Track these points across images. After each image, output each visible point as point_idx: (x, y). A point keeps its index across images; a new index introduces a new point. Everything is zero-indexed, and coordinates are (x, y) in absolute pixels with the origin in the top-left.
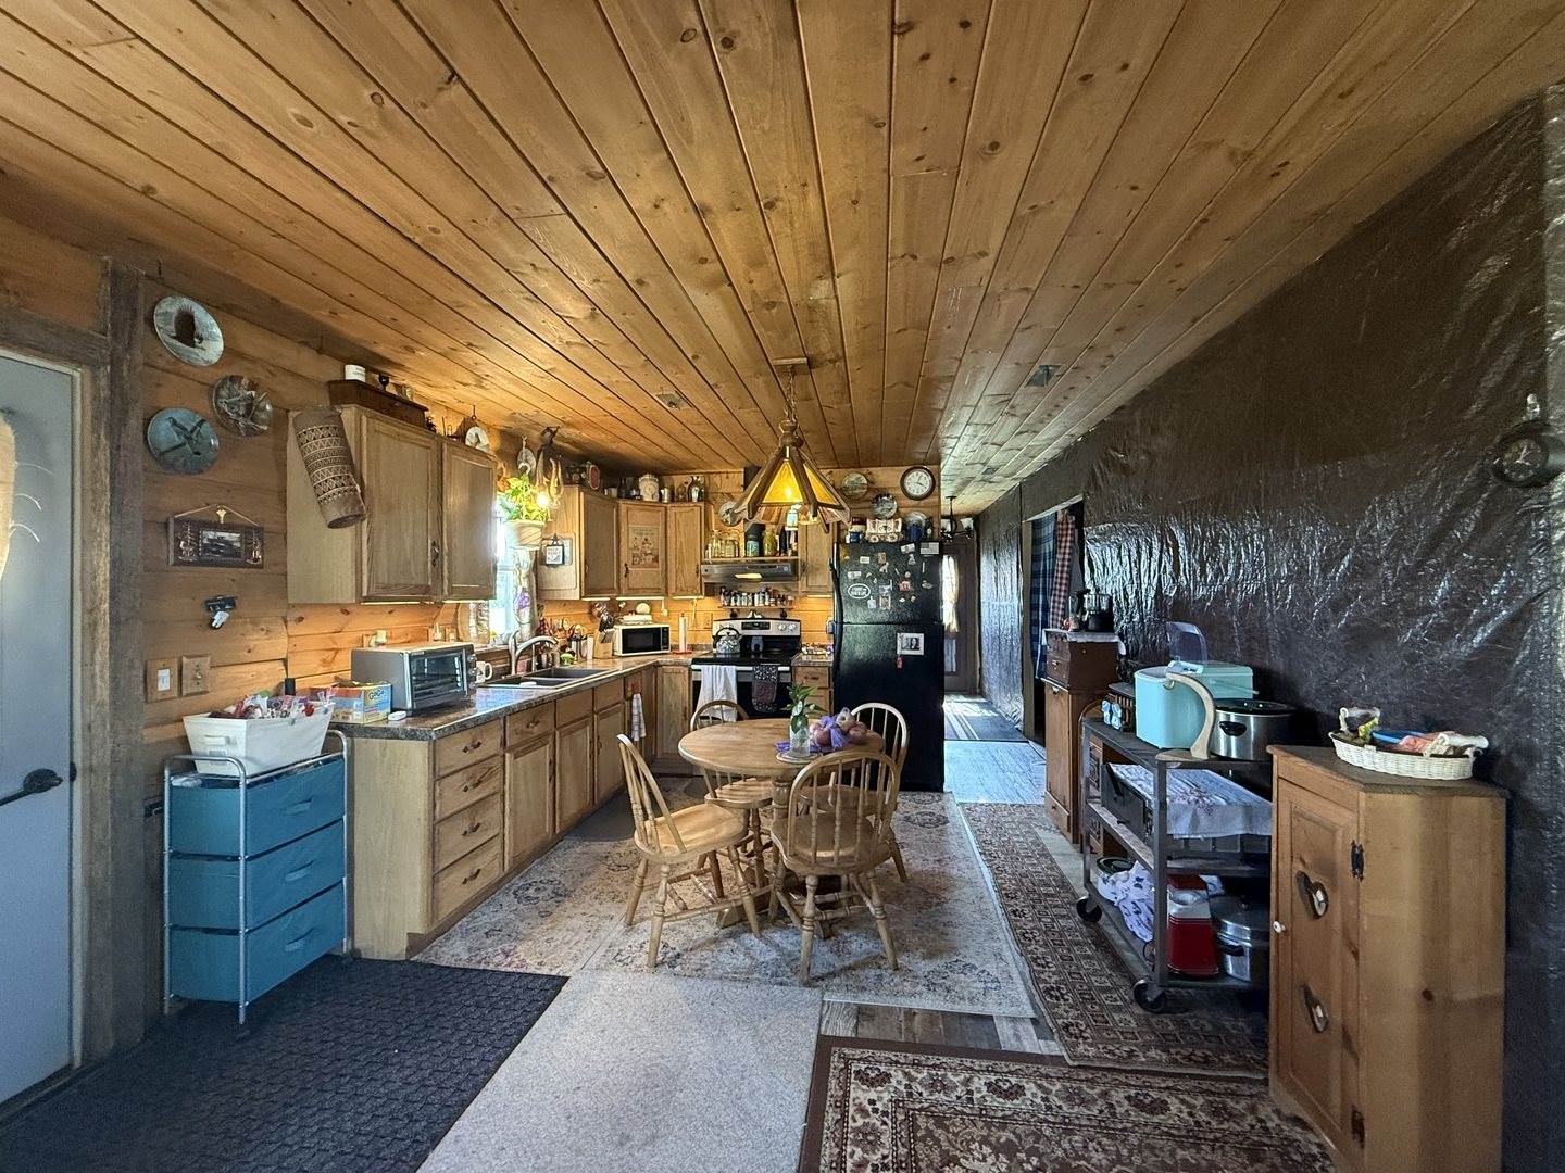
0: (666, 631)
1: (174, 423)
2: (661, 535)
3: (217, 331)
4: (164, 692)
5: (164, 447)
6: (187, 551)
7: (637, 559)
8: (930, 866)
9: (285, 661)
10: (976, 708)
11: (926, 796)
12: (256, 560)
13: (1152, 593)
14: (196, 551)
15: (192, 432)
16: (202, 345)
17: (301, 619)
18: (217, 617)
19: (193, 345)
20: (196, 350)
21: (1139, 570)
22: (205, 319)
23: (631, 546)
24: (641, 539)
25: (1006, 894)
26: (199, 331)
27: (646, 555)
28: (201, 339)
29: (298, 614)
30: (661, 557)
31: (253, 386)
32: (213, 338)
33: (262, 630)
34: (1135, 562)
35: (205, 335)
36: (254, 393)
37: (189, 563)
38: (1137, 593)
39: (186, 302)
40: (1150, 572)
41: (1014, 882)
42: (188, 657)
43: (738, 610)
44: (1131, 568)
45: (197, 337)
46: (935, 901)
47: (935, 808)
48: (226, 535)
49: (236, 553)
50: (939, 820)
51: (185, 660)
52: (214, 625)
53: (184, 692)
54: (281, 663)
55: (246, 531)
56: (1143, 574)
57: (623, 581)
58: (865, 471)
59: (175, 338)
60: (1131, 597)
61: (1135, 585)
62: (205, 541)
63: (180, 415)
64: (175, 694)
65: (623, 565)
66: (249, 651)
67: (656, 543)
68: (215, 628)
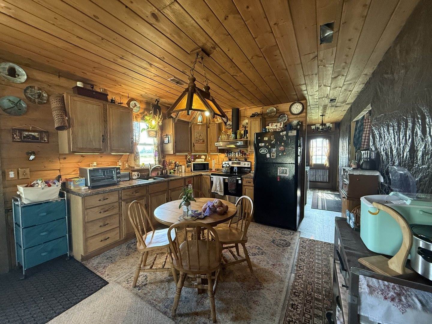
0: (208, 164)
1: (10, 100)
2: (205, 134)
3: (24, 72)
4: (12, 178)
5: (6, 108)
6: (17, 138)
7: (197, 141)
8: (269, 267)
9: (59, 170)
10: (333, 196)
11: (287, 232)
12: (45, 141)
13: (407, 149)
14: (21, 138)
15: (17, 103)
16: (19, 77)
17: (65, 158)
18: (31, 157)
19: (15, 77)
20: (16, 79)
21: (399, 137)
22: (20, 70)
23: (195, 137)
24: (198, 135)
25: (295, 292)
26: (17, 73)
27: (200, 140)
28: (19, 75)
29: (64, 157)
30: (205, 141)
31: (39, 89)
32: (22, 75)
33: (50, 161)
34: (397, 132)
35: (20, 74)
36: (41, 91)
37: (18, 142)
38: (397, 149)
39: (12, 64)
40: (406, 137)
41: (303, 286)
42: (20, 168)
43: (232, 158)
44: (394, 136)
45: (17, 75)
46: (258, 286)
47: (287, 238)
48: (33, 134)
49: (37, 139)
50: (286, 244)
51: (19, 169)
52: (30, 159)
53: (20, 178)
54: (59, 171)
55: (40, 132)
56: (401, 139)
57: (193, 148)
58: (275, 106)
59: (8, 75)
60: (395, 152)
61: (397, 145)
62: (24, 135)
63: (11, 98)
64: (17, 178)
65: (192, 143)
66: (45, 167)
67: (203, 136)
68: (30, 160)
